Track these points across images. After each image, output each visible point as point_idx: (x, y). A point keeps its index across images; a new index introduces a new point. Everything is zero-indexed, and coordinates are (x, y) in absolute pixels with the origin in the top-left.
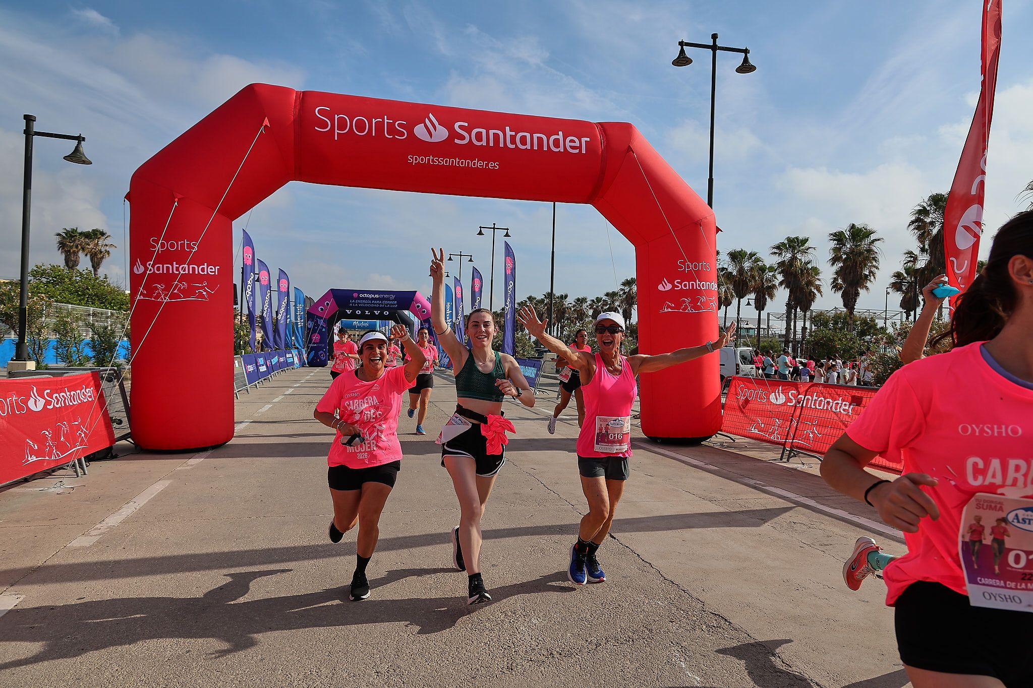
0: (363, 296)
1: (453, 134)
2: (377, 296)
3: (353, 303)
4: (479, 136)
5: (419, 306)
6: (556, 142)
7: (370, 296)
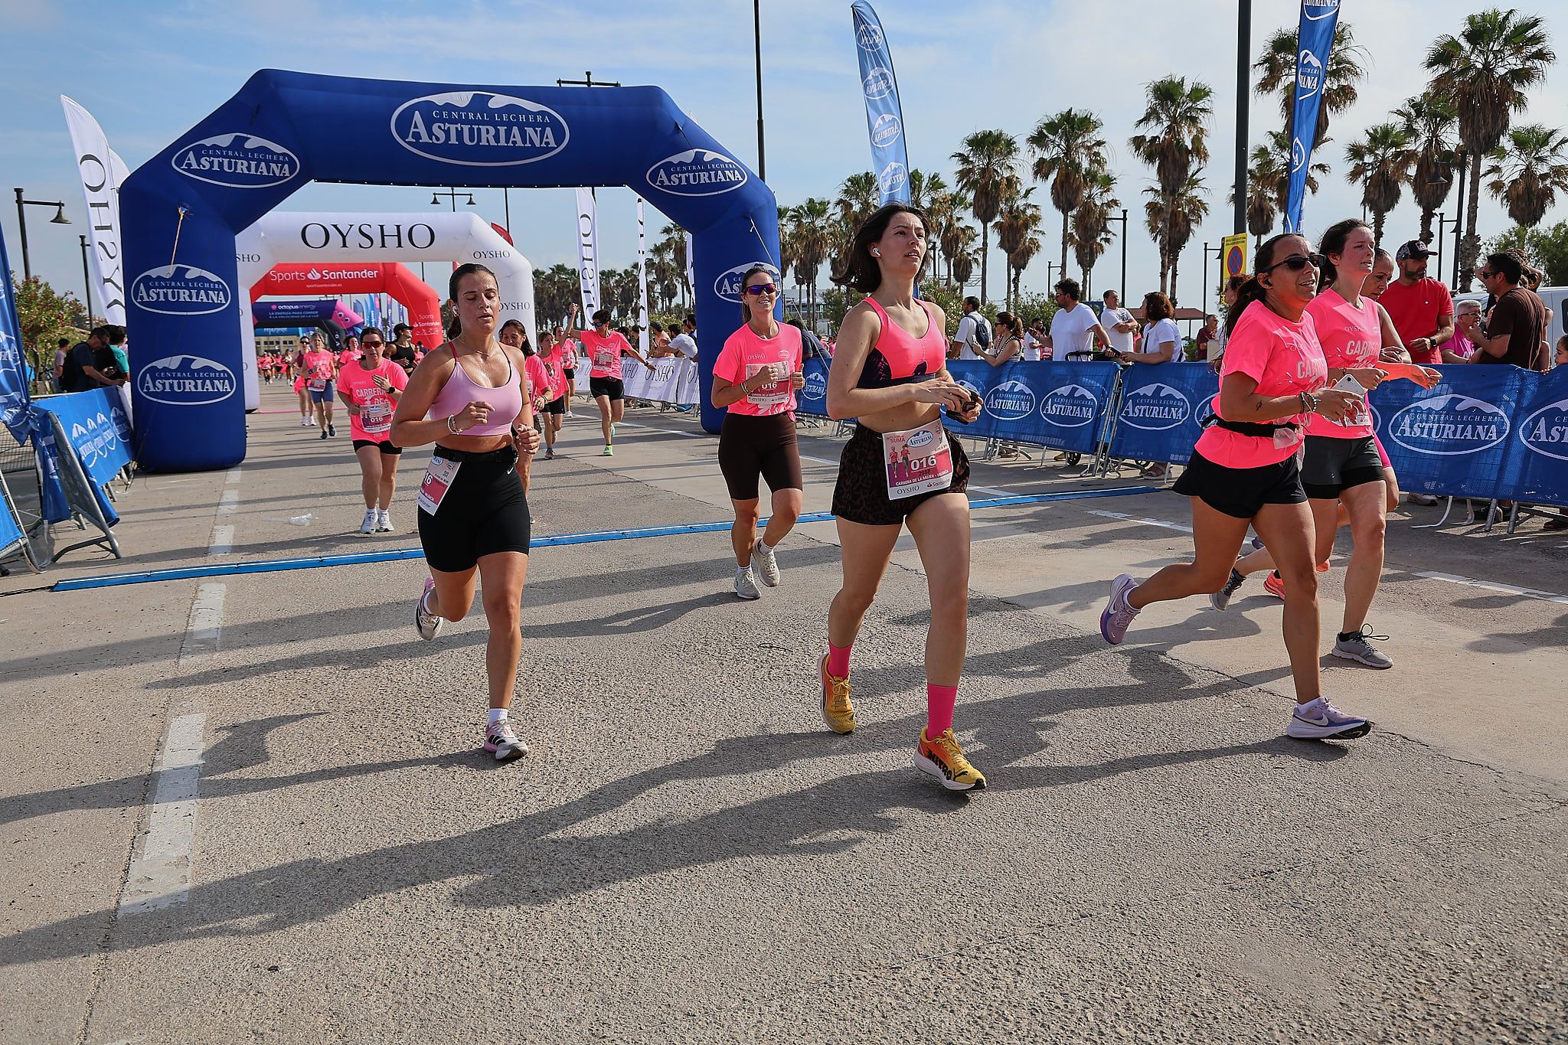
0: (282, 307)
1: (323, 276)
2: (296, 307)
3: (272, 316)
4: (333, 276)
5: (340, 315)
6: (364, 274)
7: (290, 307)
